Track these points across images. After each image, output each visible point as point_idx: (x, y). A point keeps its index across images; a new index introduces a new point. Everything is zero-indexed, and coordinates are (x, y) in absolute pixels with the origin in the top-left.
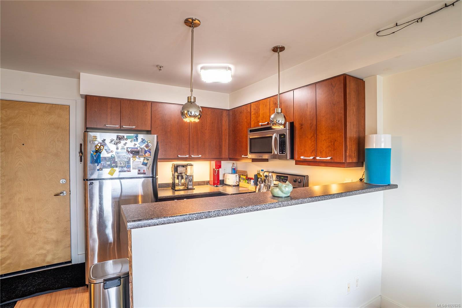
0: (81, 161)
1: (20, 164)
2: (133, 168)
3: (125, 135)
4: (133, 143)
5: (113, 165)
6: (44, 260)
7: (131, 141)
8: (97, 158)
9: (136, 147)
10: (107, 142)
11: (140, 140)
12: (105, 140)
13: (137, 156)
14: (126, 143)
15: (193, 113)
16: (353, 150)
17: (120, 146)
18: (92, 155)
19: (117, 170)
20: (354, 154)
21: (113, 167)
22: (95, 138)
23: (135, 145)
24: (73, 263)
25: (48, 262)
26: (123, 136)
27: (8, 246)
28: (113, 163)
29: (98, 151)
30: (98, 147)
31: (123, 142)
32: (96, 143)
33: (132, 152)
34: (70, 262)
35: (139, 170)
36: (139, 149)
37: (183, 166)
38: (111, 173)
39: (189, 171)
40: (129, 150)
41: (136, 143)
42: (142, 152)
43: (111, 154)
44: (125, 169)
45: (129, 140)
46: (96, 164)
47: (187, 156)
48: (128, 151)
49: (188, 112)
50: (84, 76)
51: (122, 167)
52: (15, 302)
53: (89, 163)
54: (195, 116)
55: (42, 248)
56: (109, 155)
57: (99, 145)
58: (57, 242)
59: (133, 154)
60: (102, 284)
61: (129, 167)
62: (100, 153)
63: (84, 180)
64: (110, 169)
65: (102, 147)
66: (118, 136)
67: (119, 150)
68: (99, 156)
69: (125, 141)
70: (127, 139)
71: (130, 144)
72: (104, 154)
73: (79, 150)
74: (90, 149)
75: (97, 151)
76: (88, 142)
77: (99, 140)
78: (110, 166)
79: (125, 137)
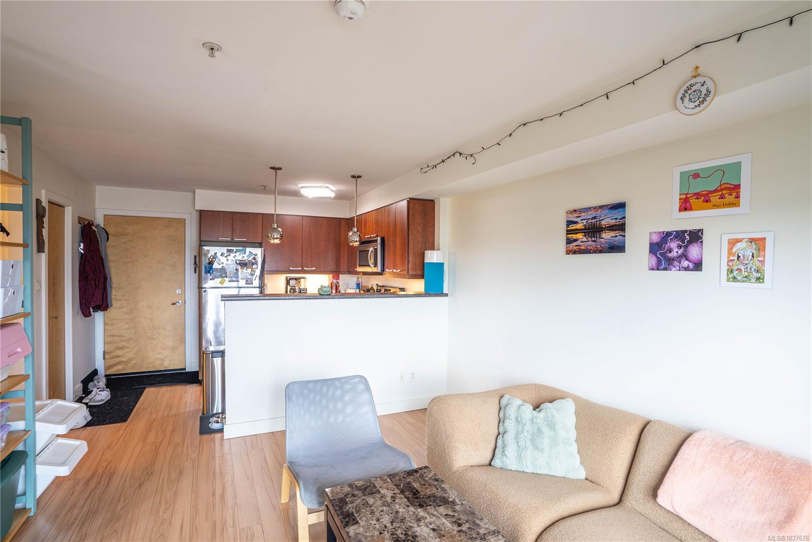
0: (195, 272)
1: (143, 274)
2: (241, 279)
3: (235, 249)
4: (242, 255)
5: (223, 275)
6: (162, 365)
7: (240, 254)
8: (209, 269)
9: (244, 259)
10: (219, 255)
11: (247, 253)
12: (216, 253)
13: (245, 268)
14: (235, 256)
15: (275, 236)
16: (417, 263)
17: (230, 258)
18: (205, 266)
19: (227, 279)
20: (419, 267)
21: (224, 277)
22: (208, 251)
23: (243, 257)
24: (187, 370)
25: (165, 367)
26: (233, 250)
27: (134, 348)
28: (223, 273)
29: (211, 263)
30: (211, 259)
31: (232, 255)
32: (209, 256)
33: (240, 264)
34: (185, 369)
35: (247, 281)
36: (247, 261)
37: (296, 279)
38: (221, 283)
39: (303, 284)
40: (238, 262)
41: (244, 256)
42: (249, 264)
43: (222, 265)
44: (234, 279)
45: (238, 253)
46: (209, 274)
47: (300, 269)
48: (236, 263)
49: (272, 235)
50: (199, 192)
51: (231, 277)
52: (145, 388)
53: (203, 274)
54: (277, 238)
55: (160, 353)
56: (220, 267)
57: (212, 257)
58: (173, 349)
59: (241, 266)
60: (211, 355)
61: (238, 277)
62: (213, 264)
63: (199, 288)
64: (221, 279)
65: (214, 259)
66: (227, 249)
67: (229, 262)
68: (211, 268)
69: (234, 254)
70: (236, 252)
71: (239, 257)
72: (216, 266)
73: (193, 262)
74: (205, 262)
75: (209, 263)
76: (203, 255)
77: (212, 253)
78: (221, 276)
79: (235, 251)
